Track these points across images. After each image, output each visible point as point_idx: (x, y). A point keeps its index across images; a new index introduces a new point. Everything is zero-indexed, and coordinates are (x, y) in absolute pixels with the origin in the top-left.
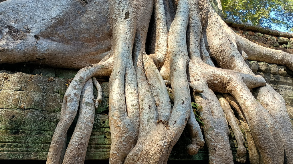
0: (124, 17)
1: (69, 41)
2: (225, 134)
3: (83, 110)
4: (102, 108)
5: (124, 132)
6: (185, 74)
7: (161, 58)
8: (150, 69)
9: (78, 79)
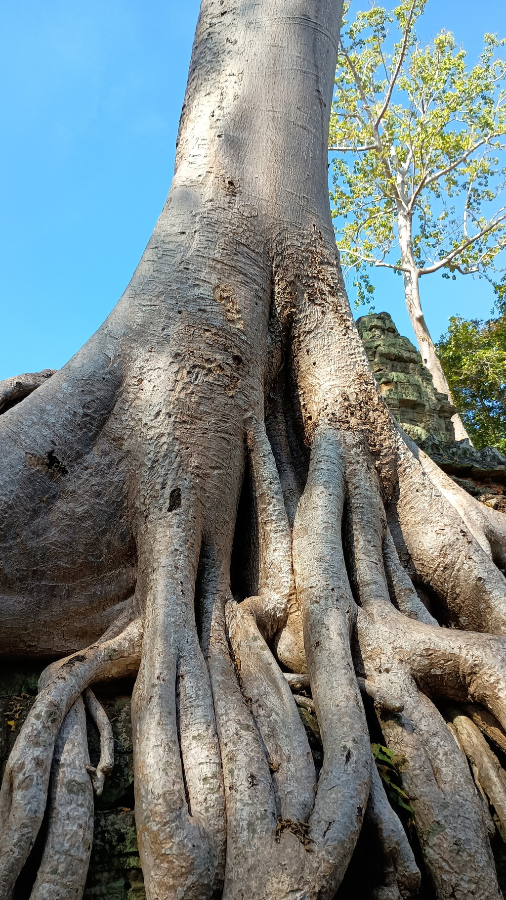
0: (167, 505)
1: (14, 583)
2: (477, 843)
3: (60, 809)
4: (115, 792)
5: (183, 870)
6: (346, 660)
7: (278, 605)
8: (247, 650)
9: (45, 709)
